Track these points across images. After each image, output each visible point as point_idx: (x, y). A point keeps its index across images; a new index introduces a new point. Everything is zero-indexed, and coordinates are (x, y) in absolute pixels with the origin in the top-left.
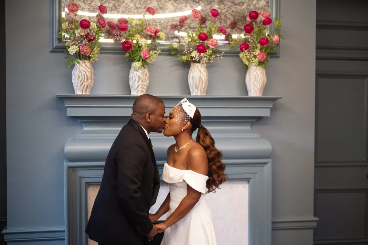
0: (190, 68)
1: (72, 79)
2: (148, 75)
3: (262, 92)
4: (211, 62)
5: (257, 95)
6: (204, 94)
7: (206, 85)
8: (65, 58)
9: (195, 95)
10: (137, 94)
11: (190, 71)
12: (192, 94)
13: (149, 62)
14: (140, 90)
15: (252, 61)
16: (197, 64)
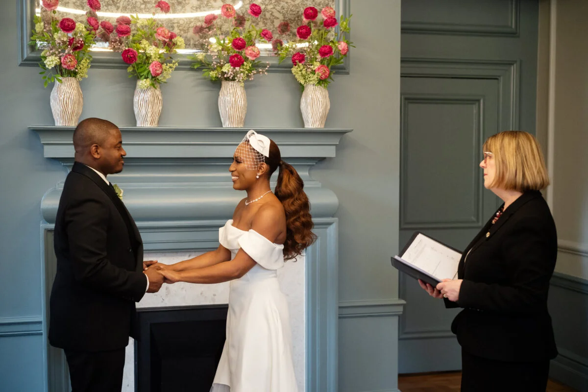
0: (222, 89)
1: (51, 104)
2: (160, 98)
3: (324, 122)
4: (250, 79)
5: (317, 127)
6: (242, 125)
7: (244, 113)
8: (40, 73)
9: (228, 126)
10: (144, 126)
11: (221, 93)
12: (223, 126)
13: (162, 80)
14: (149, 119)
15: (309, 79)
16: (231, 83)
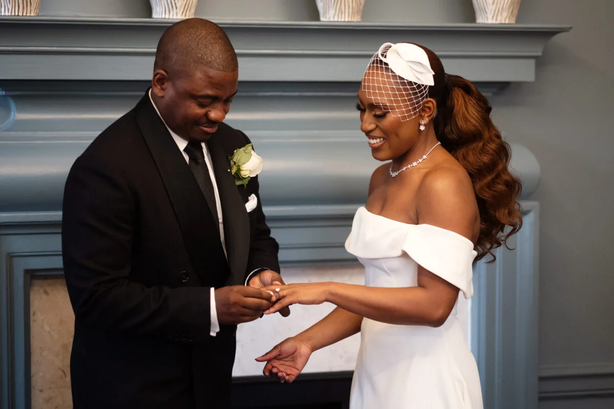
3: (516, 12)
5: (503, 22)
6: (359, 17)
9: (332, 19)
10: (171, 17)
12: (322, 19)
14: (180, 4)
